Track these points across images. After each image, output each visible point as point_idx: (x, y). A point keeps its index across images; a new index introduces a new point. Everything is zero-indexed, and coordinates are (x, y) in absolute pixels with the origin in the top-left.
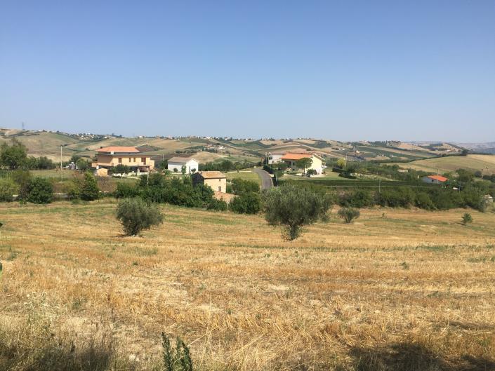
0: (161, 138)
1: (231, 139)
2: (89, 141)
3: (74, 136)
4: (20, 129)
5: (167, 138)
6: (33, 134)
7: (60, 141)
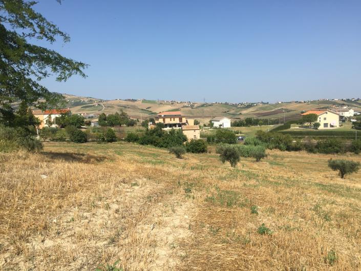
0: (296, 102)
1: (358, 100)
2: (243, 108)
3: (233, 105)
4: (203, 103)
5: (300, 102)
6: (210, 105)
7: (224, 108)
